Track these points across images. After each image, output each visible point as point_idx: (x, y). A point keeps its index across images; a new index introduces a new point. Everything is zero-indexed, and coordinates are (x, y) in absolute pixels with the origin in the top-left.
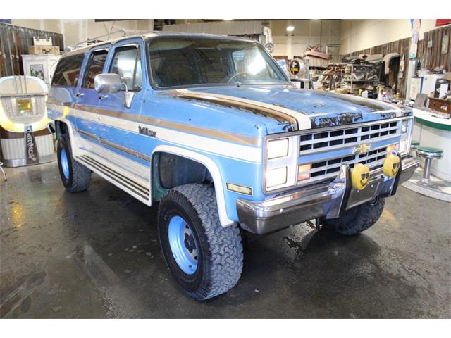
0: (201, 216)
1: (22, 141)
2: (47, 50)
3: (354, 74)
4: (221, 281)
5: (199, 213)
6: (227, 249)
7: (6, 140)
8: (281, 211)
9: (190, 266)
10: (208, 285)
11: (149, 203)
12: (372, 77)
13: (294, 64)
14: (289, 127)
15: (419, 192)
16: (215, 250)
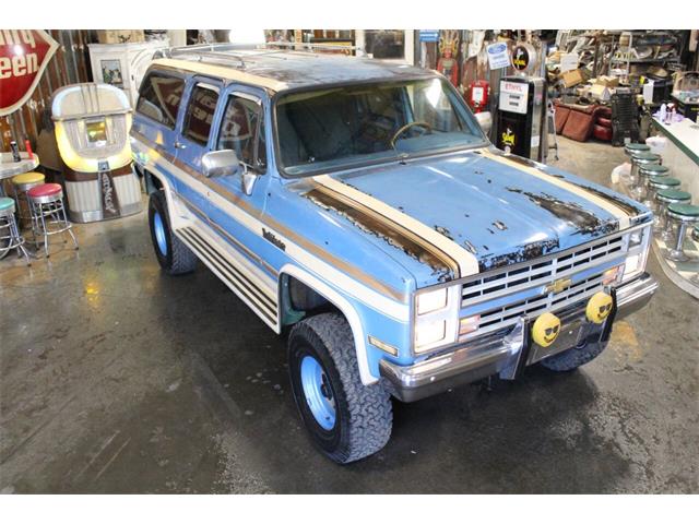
0: (338, 367)
1: (95, 184)
2: (126, 36)
3: (633, 50)
4: (363, 445)
5: (337, 362)
6: (370, 409)
7: (73, 184)
8: (432, 379)
9: (328, 418)
10: (347, 449)
11: (277, 329)
12: (666, 55)
13: (520, 53)
14: (447, 276)
15: (692, 293)
16: (355, 410)
